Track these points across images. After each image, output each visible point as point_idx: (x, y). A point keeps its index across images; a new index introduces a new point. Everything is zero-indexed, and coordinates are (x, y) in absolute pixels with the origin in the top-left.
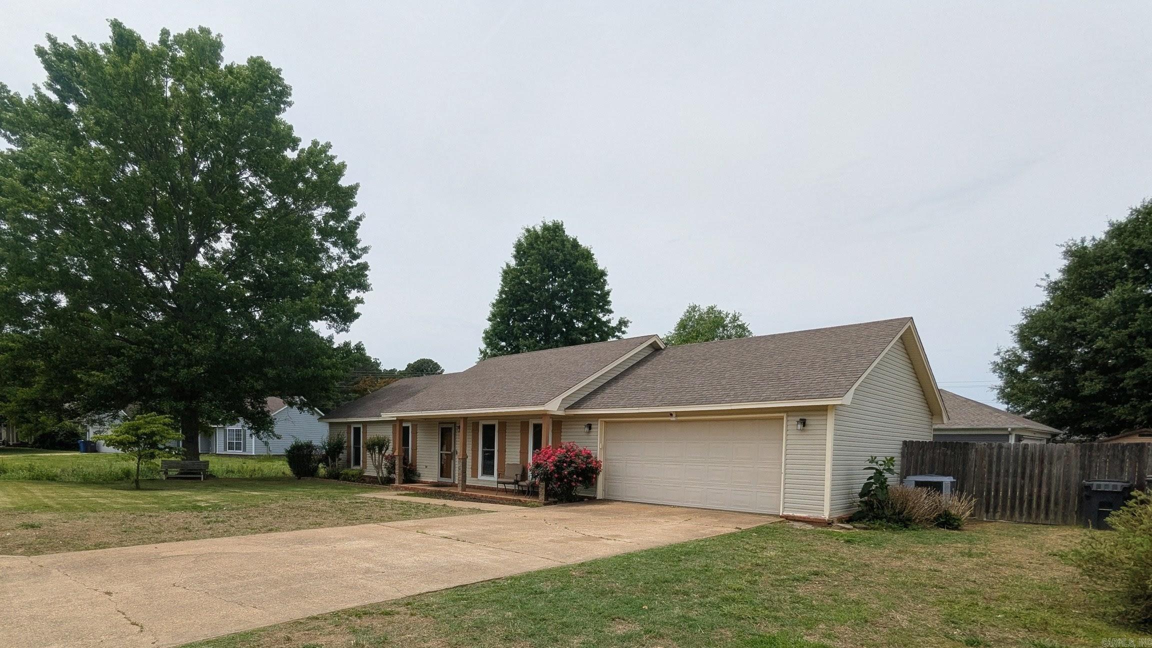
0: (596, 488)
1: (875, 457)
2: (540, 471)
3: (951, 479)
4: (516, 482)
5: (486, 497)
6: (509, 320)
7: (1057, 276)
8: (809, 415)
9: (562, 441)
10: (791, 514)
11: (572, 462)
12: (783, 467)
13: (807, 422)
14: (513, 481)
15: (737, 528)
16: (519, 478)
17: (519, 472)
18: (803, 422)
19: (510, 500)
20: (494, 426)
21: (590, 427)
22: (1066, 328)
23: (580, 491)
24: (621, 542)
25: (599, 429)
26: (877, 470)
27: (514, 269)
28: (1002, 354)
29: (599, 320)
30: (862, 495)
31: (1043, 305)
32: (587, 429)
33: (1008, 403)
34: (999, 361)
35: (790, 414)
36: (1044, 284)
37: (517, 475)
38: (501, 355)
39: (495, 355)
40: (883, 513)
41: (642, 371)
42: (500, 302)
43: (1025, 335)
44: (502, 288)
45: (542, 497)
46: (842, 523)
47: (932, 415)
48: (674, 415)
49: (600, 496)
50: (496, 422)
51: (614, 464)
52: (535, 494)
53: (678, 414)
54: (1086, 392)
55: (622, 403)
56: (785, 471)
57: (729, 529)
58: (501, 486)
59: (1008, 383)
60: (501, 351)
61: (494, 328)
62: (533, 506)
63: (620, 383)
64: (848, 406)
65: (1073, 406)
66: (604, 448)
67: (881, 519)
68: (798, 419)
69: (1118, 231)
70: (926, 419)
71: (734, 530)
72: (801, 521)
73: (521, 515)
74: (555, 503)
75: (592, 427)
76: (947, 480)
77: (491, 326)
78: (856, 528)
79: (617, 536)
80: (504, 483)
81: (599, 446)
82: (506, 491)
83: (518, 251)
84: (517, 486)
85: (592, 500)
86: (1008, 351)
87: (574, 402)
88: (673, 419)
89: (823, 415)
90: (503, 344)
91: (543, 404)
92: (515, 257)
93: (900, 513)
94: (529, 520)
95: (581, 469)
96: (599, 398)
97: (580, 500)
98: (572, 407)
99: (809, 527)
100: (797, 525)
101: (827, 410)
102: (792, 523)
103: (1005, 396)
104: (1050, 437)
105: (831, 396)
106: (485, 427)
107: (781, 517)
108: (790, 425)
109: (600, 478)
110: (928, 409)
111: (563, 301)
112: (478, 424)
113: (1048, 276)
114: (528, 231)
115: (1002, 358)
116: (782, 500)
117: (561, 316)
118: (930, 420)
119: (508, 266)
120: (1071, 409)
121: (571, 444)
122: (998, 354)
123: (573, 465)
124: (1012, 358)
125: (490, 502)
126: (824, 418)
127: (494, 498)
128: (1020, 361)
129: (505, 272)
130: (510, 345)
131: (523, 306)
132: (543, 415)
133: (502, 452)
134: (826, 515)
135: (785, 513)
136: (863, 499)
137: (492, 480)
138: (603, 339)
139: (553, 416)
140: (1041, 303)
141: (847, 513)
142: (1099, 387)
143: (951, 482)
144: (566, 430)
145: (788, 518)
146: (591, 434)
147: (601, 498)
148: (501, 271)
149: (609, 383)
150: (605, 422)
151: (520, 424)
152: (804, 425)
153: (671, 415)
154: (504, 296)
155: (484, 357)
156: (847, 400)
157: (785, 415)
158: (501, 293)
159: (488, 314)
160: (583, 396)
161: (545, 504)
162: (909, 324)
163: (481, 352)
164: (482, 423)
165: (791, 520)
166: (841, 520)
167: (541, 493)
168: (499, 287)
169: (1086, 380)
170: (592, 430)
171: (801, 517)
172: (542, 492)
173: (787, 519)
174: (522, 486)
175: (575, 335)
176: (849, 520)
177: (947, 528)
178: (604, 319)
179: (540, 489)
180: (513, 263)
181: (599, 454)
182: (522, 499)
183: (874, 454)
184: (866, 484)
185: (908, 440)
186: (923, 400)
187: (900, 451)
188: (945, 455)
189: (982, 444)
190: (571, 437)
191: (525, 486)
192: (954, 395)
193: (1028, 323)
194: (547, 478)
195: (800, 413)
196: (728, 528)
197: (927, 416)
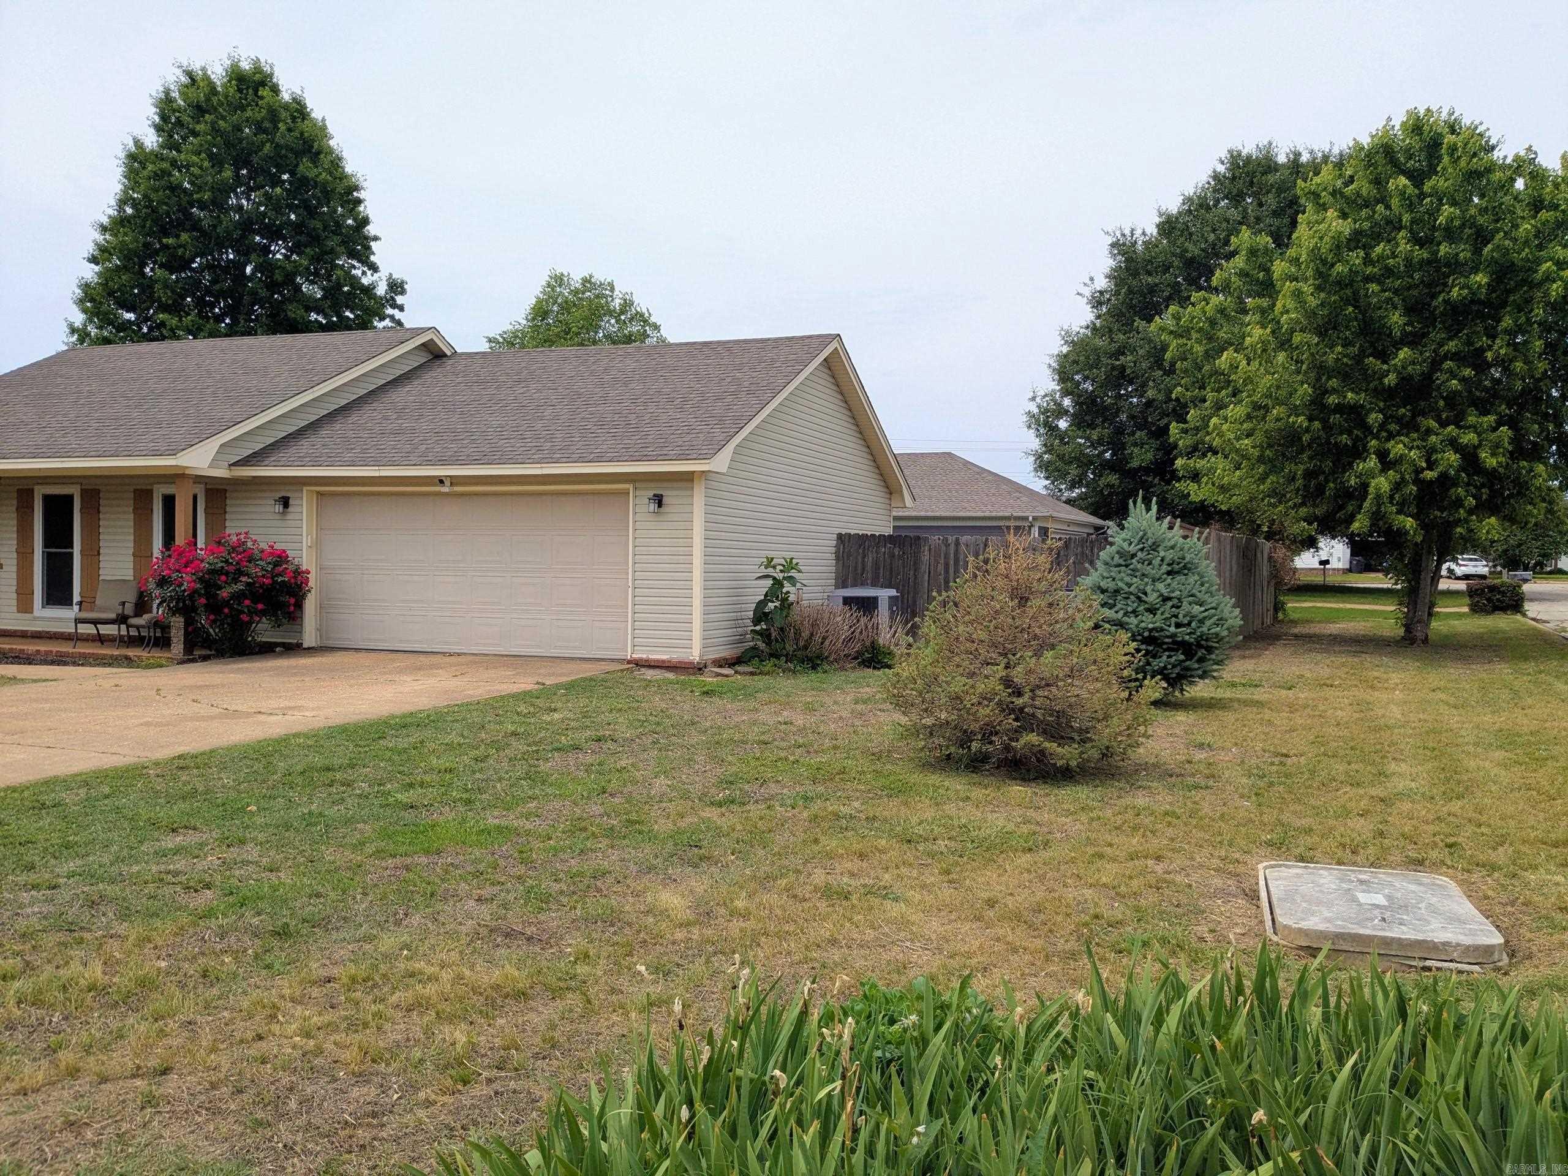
0: (301, 625)
1: (772, 559)
2: (169, 591)
3: (893, 592)
4: (122, 619)
5: (47, 653)
6: (143, 265)
7: (1102, 283)
8: (667, 488)
9: (228, 531)
10: (644, 656)
11: (240, 573)
12: (630, 577)
13: (665, 500)
14: (113, 616)
15: (538, 683)
16: (129, 609)
17: (131, 597)
18: (659, 500)
19: (104, 657)
20: (70, 498)
21: (285, 502)
22: (1113, 368)
23: (264, 631)
24: (298, 716)
25: (304, 506)
26: (774, 578)
27: (157, 156)
28: (1038, 400)
29: (354, 282)
30: (756, 621)
31: (1087, 327)
32: (279, 508)
33: (1047, 478)
34: (1036, 411)
35: (638, 485)
36: (1087, 292)
37: (123, 604)
38: (123, 340)
39: (107, 341)
40: (784, 648)
41: (401, 396)
42: (118, 224)
43: (1065, 371)
44: (125, 192)
45: (178, 647)
46: (721, 666)
47: (891, 494)
48: (447, 482)
49: (309, 639)
50: (75, 491)
51: (338, 577)
52: (163, 642)
53: (455, 481)
54: (1135, 464)
55: (348, 456)
56: (633, 584)
57: (523, 686)
58: (89, 629)
59: (1049, 448)
60: (126, 333)
61: (106, 277)
62: (148, 667)
63: (354, 417)
64: (723, 474)
65: (1121, 483)
66: (318, 545)
67: (778, 657)
68: (651, 494)
69: (1169, 226)
70: (882, 500)
71: (529, 687)
72: (658, 667)
73: (107, 684)
74: (205, 658)
75: (291, 502)
76: (884, 594)
77: (100, 274)
78: (740, 673)
79: (290, 708)
80: (95, 622)
81: (306, 541)
82: (101, 639)
83: (164, 118)
84: (123, 627)
85: (293, 649)
86: (1046, 395)
87: (251, 452)
88: (445, 489)
89: (686, 489)
90: (130, 316)
91: (174, 454)
92: (159, 129)
93: (806, 647)
94: (127, 691)
95: (261, 587)
96: (305, 446)
97: (267, 650)
98: (245, 462)
99: (671, 676)
100: (650, 674)
101: (692, 481)
102: (643, 670)
103: (1043, 466)
104: (1092, 531)
105: (695, 456)
106: (48, 499)
107: (629, 662)
108: (639, 503)
109: (310, 605)
110: (882, 484)
111: (274, 234)
112: (31, 492)
113: (1092, 279)
114: (189, 74)
115: (1039, 407)
116: (630, 632)
117: (267, 267)
118: (888, 501)
119: (138, 143)
120: (1119, 486)
121: (242, 536)
122: (1033, 399)
123: (244, 579)
124: (1052, 406)
125: (52, 663)
126: (689, 493)
127: (67, 655)
128: (1061, 412)
129: (132, 157)
130: (143, 319)
131: (178, 236)
132: (177, 476)
133: (93, 553)
134: (695, 655)
135: (634, 656)
136: (758, 628)
137: (61, 618)
138: (364, 324)
139: (199, 479)
140: (1084, 324)
141: (735, 651)
142: (1150, 456)
143: (890, 597)
144: (234, 509)
145: (639, 664)
146: (289, 517)
147: (313, 645)
148: (122, 155)
149: (331, 417)
150: (318, 493)
151: (132, 495)
152: (660, 505)
153: (441, 482)
154: (129, 211)
155: (81, 341)
156: (721, 462)
157: (630, 487)
158: (122, 203)
159: (89, 249)
160: (273, 440)
161: (182, 662)
162: (835, 344)
163: (73, 330)
164: (39, 492)
165: (644, 666)
166: (720, 663)
167: (175, 640)
168: (119, 188)
169: (1135, 444)
170: (290, 509)
171: (658, 661)
172: (177, 636)
173: (637, 665)
174: (138, 627)
175: (294, 311)
176: (734, 662)
177: (875, 668)
178: (365, 281)
179: (173, 632)
180: (151, 140)
181: (304, 557)
182: (131, 652)
183: (771, 554)
184: (760, 602)
185: (843, 532)
186: (873, 469)
187: (833, 550)
188: (892, 556)
189: (935, 539)
190: (243, 523)
191: (143, 627)
192: (967, 463)
193: (1069, 352)
194: (184, 607)
195: (652, 485)
196: (525, 684)
197: (882, 494)
